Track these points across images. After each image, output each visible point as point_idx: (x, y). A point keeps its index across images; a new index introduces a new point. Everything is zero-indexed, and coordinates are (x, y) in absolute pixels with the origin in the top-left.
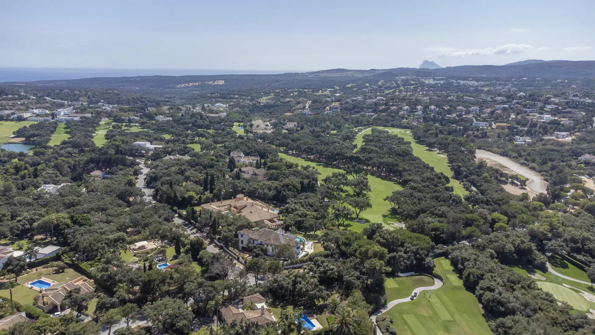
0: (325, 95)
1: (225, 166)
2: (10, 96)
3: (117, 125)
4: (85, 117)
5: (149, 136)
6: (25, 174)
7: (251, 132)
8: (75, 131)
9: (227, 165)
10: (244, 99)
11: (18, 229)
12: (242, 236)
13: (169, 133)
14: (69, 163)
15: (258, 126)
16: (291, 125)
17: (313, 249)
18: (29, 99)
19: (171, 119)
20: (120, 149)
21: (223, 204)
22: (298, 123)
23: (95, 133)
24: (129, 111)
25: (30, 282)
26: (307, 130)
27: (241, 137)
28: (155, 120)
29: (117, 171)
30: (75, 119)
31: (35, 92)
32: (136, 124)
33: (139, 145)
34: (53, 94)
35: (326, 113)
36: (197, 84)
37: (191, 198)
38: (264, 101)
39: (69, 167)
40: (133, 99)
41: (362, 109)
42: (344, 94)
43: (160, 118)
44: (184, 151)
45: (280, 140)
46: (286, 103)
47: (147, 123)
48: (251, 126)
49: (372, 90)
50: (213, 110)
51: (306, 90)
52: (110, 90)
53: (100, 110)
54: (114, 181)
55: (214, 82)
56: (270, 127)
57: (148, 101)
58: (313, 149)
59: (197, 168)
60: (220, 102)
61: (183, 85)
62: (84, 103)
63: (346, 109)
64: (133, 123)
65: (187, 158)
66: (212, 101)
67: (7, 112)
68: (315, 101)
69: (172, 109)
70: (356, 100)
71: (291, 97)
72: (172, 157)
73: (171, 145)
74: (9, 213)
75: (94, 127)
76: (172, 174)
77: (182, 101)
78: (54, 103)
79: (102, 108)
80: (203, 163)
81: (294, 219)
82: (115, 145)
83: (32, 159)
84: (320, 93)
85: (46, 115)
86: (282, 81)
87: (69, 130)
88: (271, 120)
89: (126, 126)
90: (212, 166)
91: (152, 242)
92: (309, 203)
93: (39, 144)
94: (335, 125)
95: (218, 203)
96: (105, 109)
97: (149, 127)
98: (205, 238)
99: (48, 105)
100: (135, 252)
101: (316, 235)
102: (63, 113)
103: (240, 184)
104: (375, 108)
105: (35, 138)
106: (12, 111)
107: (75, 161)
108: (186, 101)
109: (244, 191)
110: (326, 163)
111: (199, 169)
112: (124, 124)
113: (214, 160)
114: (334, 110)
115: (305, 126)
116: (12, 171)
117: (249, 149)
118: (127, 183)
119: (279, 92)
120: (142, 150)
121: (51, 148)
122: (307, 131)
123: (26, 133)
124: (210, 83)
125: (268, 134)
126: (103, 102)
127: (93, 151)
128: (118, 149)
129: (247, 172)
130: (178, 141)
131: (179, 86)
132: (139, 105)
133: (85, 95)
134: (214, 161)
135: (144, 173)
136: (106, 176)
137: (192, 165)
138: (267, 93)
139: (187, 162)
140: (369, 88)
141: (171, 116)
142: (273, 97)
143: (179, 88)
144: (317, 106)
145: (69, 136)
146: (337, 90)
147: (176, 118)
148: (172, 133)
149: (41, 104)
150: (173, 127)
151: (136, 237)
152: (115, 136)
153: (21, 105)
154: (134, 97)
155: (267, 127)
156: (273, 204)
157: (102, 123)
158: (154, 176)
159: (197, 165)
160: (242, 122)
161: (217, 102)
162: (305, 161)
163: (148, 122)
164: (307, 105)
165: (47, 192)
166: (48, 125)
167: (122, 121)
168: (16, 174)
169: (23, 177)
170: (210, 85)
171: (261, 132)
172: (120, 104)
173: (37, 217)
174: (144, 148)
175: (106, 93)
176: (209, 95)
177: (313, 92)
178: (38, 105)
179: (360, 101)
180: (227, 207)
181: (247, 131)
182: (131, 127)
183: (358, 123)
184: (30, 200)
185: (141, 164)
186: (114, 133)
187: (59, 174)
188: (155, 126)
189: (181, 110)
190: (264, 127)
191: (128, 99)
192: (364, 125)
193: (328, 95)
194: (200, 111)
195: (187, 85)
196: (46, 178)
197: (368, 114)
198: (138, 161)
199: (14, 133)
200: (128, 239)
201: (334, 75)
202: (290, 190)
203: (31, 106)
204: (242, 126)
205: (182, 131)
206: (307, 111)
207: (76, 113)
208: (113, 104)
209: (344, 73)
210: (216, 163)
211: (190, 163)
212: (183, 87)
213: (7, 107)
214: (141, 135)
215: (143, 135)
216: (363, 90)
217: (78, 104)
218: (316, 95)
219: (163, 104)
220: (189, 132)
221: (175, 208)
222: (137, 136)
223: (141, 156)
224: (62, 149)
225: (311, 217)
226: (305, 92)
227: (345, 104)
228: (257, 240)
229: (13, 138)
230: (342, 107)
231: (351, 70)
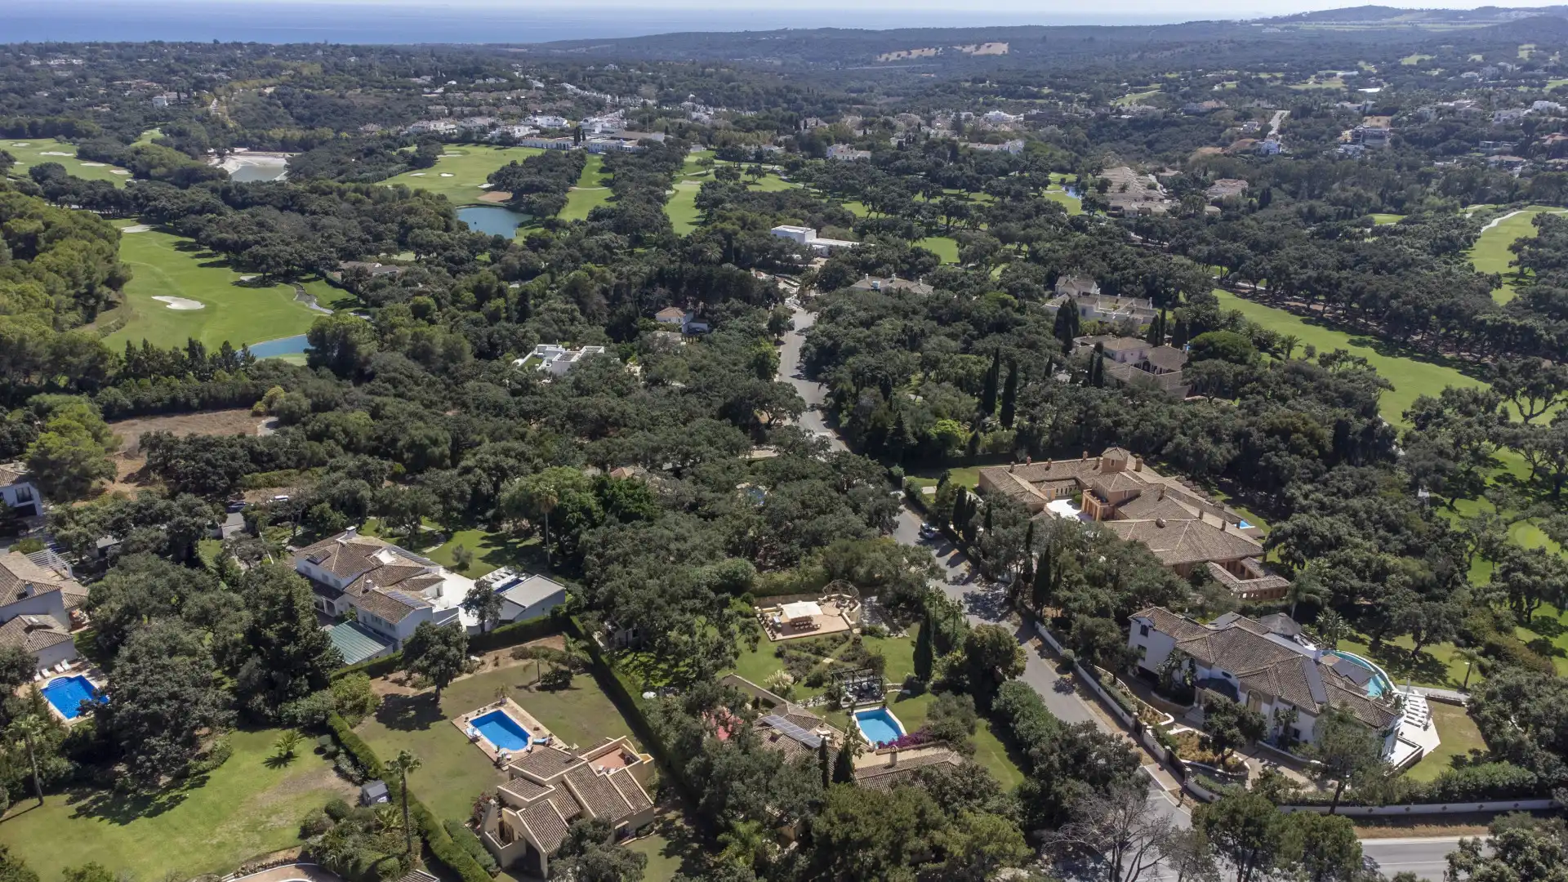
0: (1330, 93)
1: (1045, 327)
2: (491, 81)
3: (728, 169)
4: (650, 142)
5: (812, 208)
6: (498, 308)
7: (1104, 207)
8: (624, 182)
9: (1050, 325)
10: (1070, 100)
11: (461, 498)
12: (1144, 631)
13: (865, 199)
14: (604, 280)
15: (1123, 189)
16: (1229, 189)
17: (1432, 727)
18: (529, 88)
19: (867, 154)
20: (735, 244)
21: (1051, 475)
22: (1252, 183)
23: (671, 189)
24: (758, 127)
25: (473, 716)
26: (1284, 207)
27: (1077, 225)
28: (825, 158)
29: (726, 318)
30: (628, 145)
31: (545, 70)
32: (776, 168)
33: (788, 238)
34: (580, 76)
35: (1341, 150)
36: (933, 51)
37: (947, 439)
38: (1136, 108)
39: (605, 292)
40: (767, 92)
41: (1475, 140)
42: (1395, 88)
43: (841, 152)
44: (913, 265)
45: (1209, 244)
46: (1203, 114)
47: (804, 165)
48: (1104, 186)
49: (1498, 78)
50: (984, 133)
51: (1263, 76)
52: (710, 66)
53: (685, 121)
54: (719, 353)
55: (978, 49)
56: (1161, 191)
57: (805, 100)
58: (1338, 285)
59: (958, 326)
60: (1000, 106)
61: (893, 56)
62: (650, 102)
63: (1413, 139)
64: (768, 162)
65: (922, 289)
66: (974, 103)
67: (480, 121)
68: (1303, 112)
69: (870, 124)
70: (1452, 111)
71: (1218, 96)
72: (879, 283)
73: (872, 242)
74: (447, 435)
75: (670, 172)
76: (884, 344)
77: (891, 100)
78: (582, 98)
79: (689, 117)
80: (974, 313)
81: (1334, 578)
82: (722, 231)
83: (520, 258)
84: (1311, 84)
85: (563, 132)
86: (1182, 46)
87: (610, 176)
88: (1162, 170)
89: (749, 172)
90: (1001, 327)
91: (833, 603)
92: (1380, 511)
93: (542, 212)
94: (1382, 195)
95: (1037, 468)
96: (697, 119)
97: (808, 179)
98: (1002, 606)
99: (569, 104)
100: (780, 636)
101: (1423, 656)
102: (601, 128)
103: (1105, 402)
104: (1525, 139)
105: (533, 197)
106: (491, 120)
107: (620, 276)
108: (903, 102)
109: (1120, 430)
110: (1387, 339)
111: (964, 332)
112: (745, 166)
113: (1011, 305)
114: (1368, 142)
115: (1276, 194)
116: (469, 297)
117: (1115, 269)
118: (755, 363)
119: (1178, 80)
120: (794, 251)
121: (564, 226)
122: (1283, 210)
123: (516, 181)
124: (967, 50)
125: (1157, 215)
126: (693, 100)
127: (666, 246)
128: (730, 244)
129: (1119, 356)
130: (891, 227)
131: (884, 56)
132: (780, 110)
133: (653, 79)
134: (1009, 309)
135: (797, 328)
136: (694, 325)
137: (945, 316)
138: (1139, 83)
139: (925, 304)
140: (1490, 70)
141: (869, 148)
142: (1155, 96)
143: (883, 64)
144: (1309, 126)
145: (607, 192)
146: (1369, 74)
147: (884, 155)
148: (873, 200)
149: (554, 100)
150: (873, 181)
151: (782, 576)
152: (722, 201)
153: (513, 102)
154: (771, 86)
155: (1154, 192)
156: (1224, 488)
157: (690, 159)
158: (829, 343)
159: (957, 316)
160: (1072, 171)
161: (990, 105)
162: (1306, 322)
163: (808, 162)
164: (1275, 123)
165: (544, 371)
166: (562, 160)
167: (739, 157)
168: (477, 307)
169: (494, 317)
170: (968, 56)
171: (1135, 206)
172: (733, 105)
173: (512, 462)
174: (799, 247)
175: (703, 74)
176: (967, 85)
177: (1286, 80)
178: (548, 105)
179: (1468, 113)
180: (1065, 484)
181: (1090, 204)
182: (762, 174)
183: (1471, 190)
184: (500, 395)
185: (790, 295)
186: (720, 193)
187: (578, 314)
188: (825, 177)
189: (893, 128)
190: (1143, 192)
191: (756, 93)
192: (1496, 200)
193: (1338, 90)
194: (949, 133)
195: (904, 54)
196: (545, 322)
197: (1496, 158)
198: (782, 286)
199: (489, 179)
200: (759, 581)
201: (1349, 27)
202: (1294, 449)
203: (532, 106)
204: (1070, 184)
205: (901, 196)
206: (1273, 143)
207: (630, 128)
208: (717, 105)
209: (1384, 20)
210: (1017, 316)
211: (932, 310)
212: (894, 62)
213: (484, 108)
214: (788, 204)
215: (795, 204)
216: (1464, 76)
217: (635, 104)
218: (1297, 92)
219: (844, 109)
220: (919, 198)
221: (897, 470)
222: (778, 205)
223: (792, 270)
224: (591, 232)
225: (1405, 583)
226: (1261, 81)
227: (1409, 122)
228: (1209, 666)
229: (488, 190)
230: (1401, 133)
231: (1411, 11)
